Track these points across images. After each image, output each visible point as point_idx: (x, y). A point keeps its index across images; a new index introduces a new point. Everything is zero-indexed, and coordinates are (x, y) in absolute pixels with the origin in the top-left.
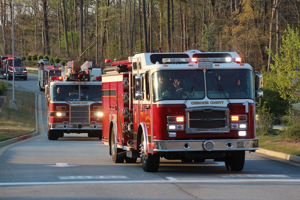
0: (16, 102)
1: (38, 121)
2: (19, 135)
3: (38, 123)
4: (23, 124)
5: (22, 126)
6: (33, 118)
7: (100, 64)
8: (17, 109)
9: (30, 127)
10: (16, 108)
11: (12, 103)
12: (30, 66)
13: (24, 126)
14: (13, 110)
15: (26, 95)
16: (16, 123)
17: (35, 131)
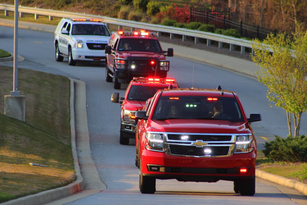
0: (20, 100)
1: (77, 150)
2: (34, 190)
3: (78, 157)
4: (41, 159)
5: (37, 164)
6: (66, 143)
7: (238, 6)
8: (22, 118)
9: (60, 167)
10: (20, 116)
11: (10, 101)
12: (54, 5)
13: (45, 164)
14: (13, 120)
15: (46, 83)
16: (21, 155)
17: (75, 178)
